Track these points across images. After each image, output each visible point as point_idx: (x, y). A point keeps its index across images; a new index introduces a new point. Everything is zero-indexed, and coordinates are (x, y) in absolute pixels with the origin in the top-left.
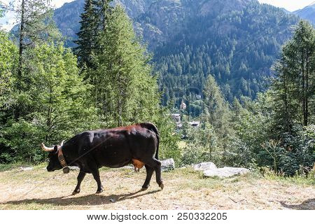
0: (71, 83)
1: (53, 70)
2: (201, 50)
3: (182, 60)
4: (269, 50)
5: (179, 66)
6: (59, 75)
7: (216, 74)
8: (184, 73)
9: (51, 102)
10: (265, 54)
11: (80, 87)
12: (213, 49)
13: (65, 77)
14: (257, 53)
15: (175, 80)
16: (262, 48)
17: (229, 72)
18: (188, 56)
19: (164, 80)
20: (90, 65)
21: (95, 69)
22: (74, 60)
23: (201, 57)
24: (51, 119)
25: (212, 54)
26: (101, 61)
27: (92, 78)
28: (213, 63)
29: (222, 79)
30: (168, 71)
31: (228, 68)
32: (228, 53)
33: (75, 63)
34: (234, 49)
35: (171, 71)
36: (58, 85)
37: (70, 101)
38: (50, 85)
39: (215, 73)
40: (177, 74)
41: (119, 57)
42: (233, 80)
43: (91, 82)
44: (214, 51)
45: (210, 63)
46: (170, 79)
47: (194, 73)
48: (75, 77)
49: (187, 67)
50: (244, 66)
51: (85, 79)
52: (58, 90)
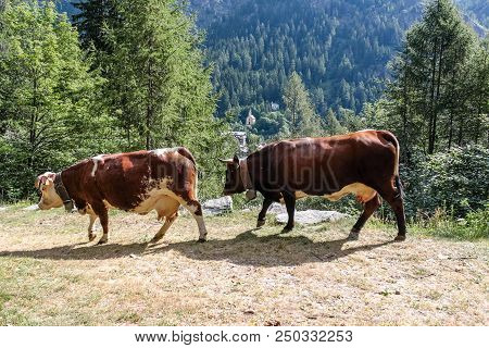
0: (68, 74)
1: (39, 50)
2: (283, 32)
3: (251, 46)
4: (387, 37)
5: (247, 56)
6: (47, 59)
7: (304, 72)
8: (254, 68)
9: (35, 104)
10: (380, 45)
11: (85, 81)
12: (301, 31)
13: (59, 63)
14: (367, 41)
15: (239, 78)
16: (376, 34)
17: (324, 69)
18: (262, 40)
19: (222, 78)
20: (101, 45)
21: (110, 52)
22: (73, 35)
23: (282, 44)
24: (37, 133)
25: (299, 38)
26: (120, 39)
27: (104, 67)
28: (300, 55)
29: (312, 81)
30: (230, 63)
31: (322, 63)
32: (323, 39)
33: (76, 40)
34: (334, 33)
35: (234, 63)
36: (47, 75)
37: (68, 104)
38: (33, 75)
39: (302, 70)
40: (244, 69)
41: (150, 34)
42: (329, 83)
43: (103, 74)
44: (303, 34)
45: (296, 53)
46: (232, 77)
47: (269, 68)
48: (76, 65)
49: (260, 59)
50: (347, 61)
51: (92, 69)
52: (47, 84)
